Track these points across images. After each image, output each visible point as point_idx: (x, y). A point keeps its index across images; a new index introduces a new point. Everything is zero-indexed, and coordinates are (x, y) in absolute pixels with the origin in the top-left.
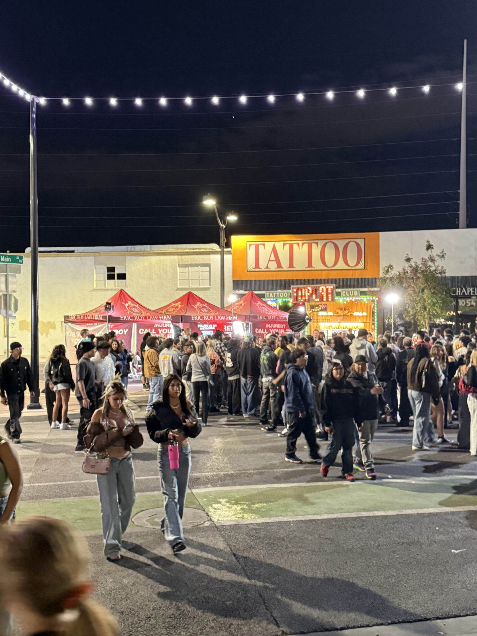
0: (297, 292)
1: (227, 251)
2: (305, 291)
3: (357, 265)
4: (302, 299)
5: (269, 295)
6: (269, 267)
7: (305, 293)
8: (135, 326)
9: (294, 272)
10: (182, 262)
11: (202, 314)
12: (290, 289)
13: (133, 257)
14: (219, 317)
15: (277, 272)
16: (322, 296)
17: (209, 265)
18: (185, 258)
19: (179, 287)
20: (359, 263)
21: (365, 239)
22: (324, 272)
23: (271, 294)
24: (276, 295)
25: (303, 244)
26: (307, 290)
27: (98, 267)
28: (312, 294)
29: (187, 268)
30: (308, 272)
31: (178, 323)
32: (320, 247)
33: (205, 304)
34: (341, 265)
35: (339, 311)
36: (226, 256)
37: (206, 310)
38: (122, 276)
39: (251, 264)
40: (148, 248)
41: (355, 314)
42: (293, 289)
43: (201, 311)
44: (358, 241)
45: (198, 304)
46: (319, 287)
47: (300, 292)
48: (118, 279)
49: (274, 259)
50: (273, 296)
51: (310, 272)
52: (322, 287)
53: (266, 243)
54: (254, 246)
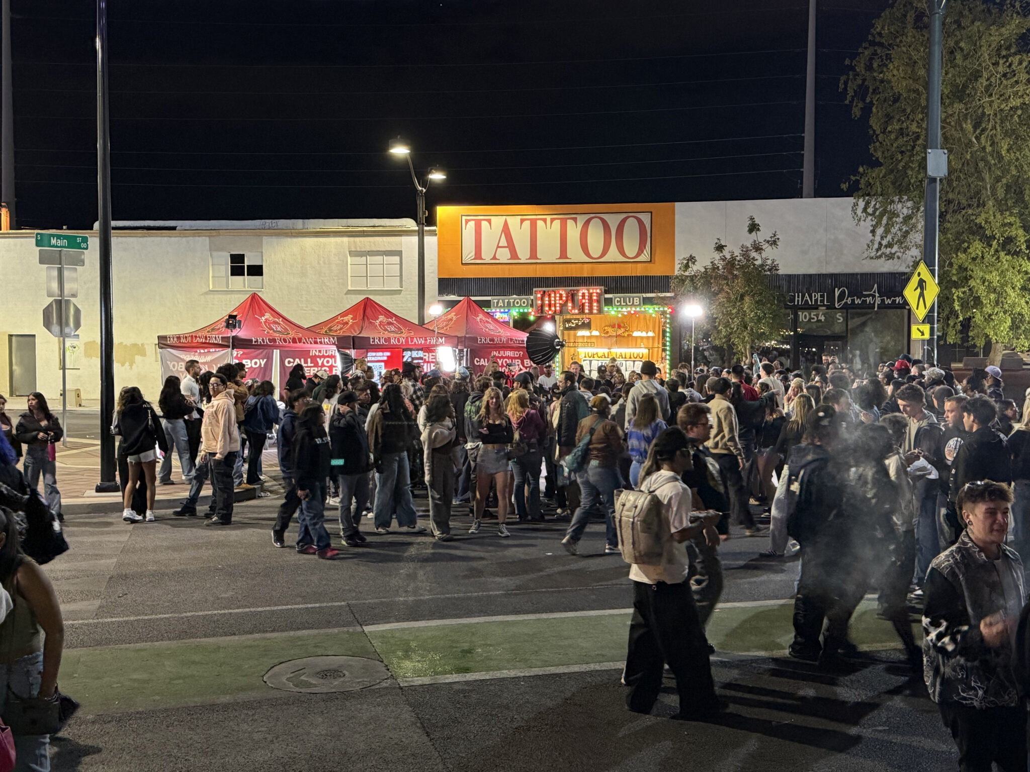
0: (542, 299)
1: (430, 231)
2: (555, 297)
3: (638, 255)
4: (550, 309)
5: (498, 303)
6: (497, 257)
7: (555, 300)
8: (276, 353)
9: (538, 266)
10: (356, 247)
11: (387, 335)
12: (531, 294)
13: (274, 240)
14: (415, 340)
15: (510, 266)
16: (583, 305)
17: (399, 253)
18: (360, 242)
19: (350, 288)
20: (642, 252)
21: (651, 212)
22: (586, 265)
23: (501, 301)
24: (509, 303)
25: (552, 220)
26: (558, 295)
27: (215, 254)
28: (566, 302)
29: (364, 258)
30: (560, 266)
31: (349, 348)
32: (580, 225)
33: (392, 318)
34: (613, 254)
35: (610, 330)
36: (427, 239)
37: (393, 329)
38: (257, 271)
39: (468, 253)
40: (299, 223)
41: (636, 334)
42: (537, 293)
43: (386, 330)
45: (381, 318)
46: (578, 291)
47: (547, 299)
48: (248, 275)
49: (506, 245)
50: (504, 304)
51: (565, 265)
52: (583, 291)
53: (493, 219)
54: (473, 222)
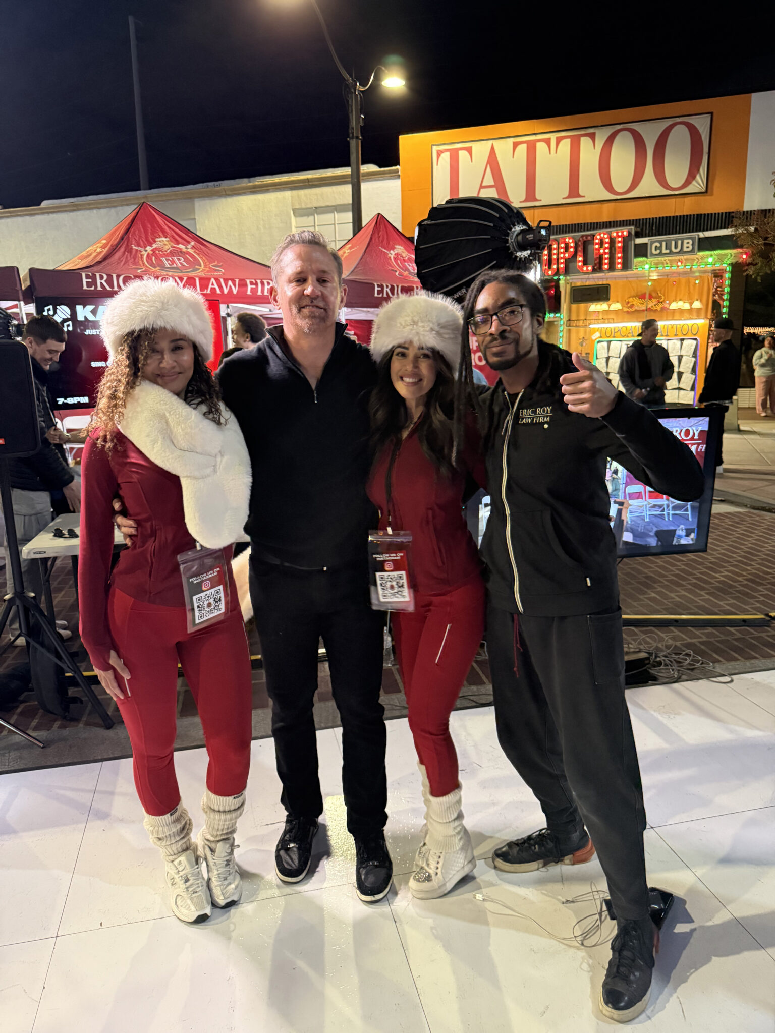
1: (391, 172)
2: (558, 248)
3: (687, 183)
4: (550, 268)
7: (558, 254)
9: (537, 211)
10: (301, 203)
16: (601, 258)
18: (306, 196)
20: (694, 178)
21: (712, 113)
22: (606, 206)
25: (559, 140)
26: (562, 245)
28: (575, 255)
29: (311, 218)
30: (569, 208)
32: (600, 142)
44: (693, 120)
46: (593, 236)
49: (493, 183)
51: (574, 208)
52: (601, 235)
53: (476, 147)
54: (448, 154)
